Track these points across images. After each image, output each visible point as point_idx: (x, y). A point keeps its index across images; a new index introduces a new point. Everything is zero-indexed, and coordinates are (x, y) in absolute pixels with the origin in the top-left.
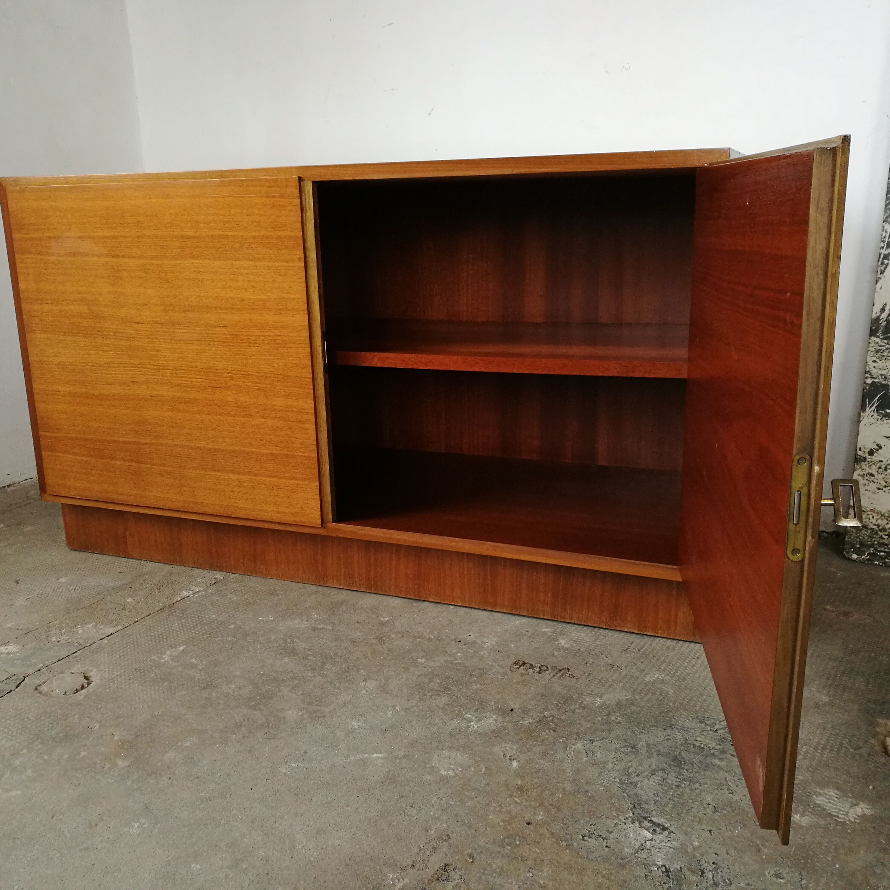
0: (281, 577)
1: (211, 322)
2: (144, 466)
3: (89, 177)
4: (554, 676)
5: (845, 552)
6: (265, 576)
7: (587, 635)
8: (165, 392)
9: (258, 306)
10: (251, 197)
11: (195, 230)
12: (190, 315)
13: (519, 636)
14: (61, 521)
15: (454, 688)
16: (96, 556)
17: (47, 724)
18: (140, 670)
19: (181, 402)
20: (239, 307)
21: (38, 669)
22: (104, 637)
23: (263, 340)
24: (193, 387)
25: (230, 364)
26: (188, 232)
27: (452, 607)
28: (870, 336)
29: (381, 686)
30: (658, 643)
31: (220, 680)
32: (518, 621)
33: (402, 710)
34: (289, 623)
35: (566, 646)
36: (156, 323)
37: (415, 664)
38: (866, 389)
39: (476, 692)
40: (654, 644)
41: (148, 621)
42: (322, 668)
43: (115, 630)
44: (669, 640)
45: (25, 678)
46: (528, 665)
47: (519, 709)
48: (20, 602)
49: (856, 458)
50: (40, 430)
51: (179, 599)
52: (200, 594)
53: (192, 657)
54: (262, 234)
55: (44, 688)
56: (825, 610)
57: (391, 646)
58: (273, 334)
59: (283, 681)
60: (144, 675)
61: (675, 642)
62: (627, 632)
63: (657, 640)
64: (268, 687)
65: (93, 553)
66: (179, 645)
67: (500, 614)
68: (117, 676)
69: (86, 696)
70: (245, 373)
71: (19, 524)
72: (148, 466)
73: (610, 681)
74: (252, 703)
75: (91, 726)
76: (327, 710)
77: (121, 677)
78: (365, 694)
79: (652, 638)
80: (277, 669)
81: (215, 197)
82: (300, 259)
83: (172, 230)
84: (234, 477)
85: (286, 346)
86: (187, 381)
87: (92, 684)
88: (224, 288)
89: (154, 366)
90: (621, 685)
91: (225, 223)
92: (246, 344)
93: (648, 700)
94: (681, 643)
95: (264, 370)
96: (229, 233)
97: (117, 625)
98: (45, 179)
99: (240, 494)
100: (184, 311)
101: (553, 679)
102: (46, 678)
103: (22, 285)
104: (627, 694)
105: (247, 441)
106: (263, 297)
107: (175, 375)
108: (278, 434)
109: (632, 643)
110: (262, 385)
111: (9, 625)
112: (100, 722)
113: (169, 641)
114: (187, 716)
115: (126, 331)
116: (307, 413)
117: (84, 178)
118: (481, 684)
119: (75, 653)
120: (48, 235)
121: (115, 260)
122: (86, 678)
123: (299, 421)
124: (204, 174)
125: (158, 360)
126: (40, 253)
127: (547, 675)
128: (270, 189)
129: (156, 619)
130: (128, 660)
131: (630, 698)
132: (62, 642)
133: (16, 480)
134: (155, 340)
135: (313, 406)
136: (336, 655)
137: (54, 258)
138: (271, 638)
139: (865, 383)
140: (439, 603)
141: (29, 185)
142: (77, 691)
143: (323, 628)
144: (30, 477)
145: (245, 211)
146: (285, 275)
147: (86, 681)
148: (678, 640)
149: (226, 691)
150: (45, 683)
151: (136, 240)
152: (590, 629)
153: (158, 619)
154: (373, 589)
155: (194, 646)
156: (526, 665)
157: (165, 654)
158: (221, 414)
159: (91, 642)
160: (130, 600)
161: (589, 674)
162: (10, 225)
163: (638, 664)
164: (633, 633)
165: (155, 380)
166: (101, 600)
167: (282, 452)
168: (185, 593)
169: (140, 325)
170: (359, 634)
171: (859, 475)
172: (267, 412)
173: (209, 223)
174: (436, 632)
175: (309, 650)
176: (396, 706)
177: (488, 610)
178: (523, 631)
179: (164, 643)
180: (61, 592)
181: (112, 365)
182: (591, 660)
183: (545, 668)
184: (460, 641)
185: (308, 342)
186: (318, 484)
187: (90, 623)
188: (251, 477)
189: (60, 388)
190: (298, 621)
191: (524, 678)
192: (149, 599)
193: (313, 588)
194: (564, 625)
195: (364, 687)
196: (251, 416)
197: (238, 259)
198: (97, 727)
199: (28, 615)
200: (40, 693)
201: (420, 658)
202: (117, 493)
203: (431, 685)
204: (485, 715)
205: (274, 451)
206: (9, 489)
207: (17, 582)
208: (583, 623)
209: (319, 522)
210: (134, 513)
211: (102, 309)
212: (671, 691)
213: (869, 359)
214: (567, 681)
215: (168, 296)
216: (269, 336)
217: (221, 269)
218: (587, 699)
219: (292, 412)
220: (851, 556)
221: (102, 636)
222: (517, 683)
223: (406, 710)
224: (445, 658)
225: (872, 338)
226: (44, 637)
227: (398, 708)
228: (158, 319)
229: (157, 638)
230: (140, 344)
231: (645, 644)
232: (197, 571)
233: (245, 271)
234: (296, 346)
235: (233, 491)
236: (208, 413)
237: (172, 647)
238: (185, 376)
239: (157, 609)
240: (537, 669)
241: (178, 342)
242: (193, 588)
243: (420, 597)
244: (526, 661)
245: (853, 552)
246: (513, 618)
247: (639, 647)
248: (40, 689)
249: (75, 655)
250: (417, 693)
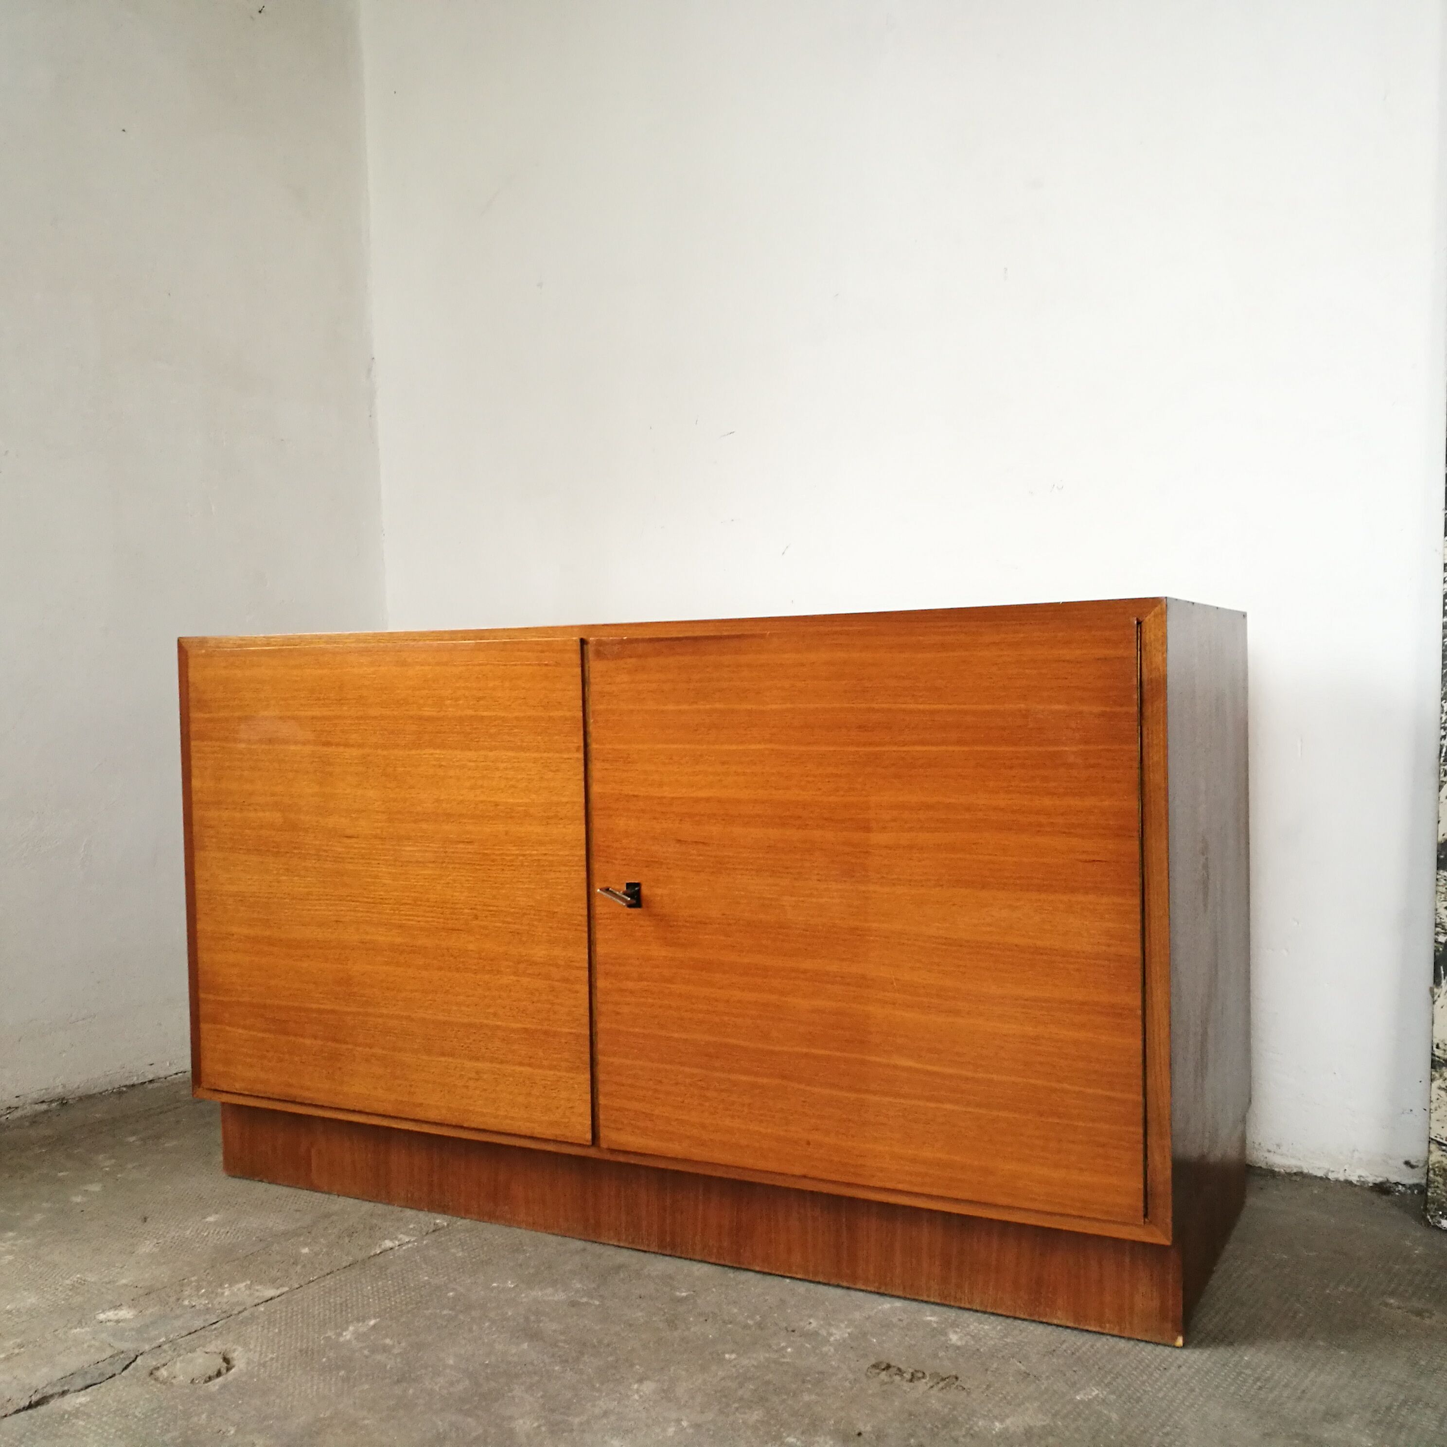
0: (534, 1226)
1: (452, 836)
2: (345, 1047)
3: (300, 637)
4: (932, 1387)
5: (1429, 1217)
6: (510, 1222)
7: (994, 1328)
8: (383, 937)
9: (518, 813)
10: (515, 665)
11: (438, 709)
12: (424, 826)
13: (887, 1325)
14: (218, 1135)
15: (775, 1399)
16: (263, 1186)
17: (160, 1425)
18: (306, 1353)
19: (402, 952)
20: (491, 814)
21: (156, 1345)
22: (260, 1302)
23: (522, 861)
24: (421, 929)
25: (474, 895)
26: (427, 712)
27: (788, 1280)
28: (1438, 868)
29: (664, 1391)
30: (1103, 1344)
31: (423, 1371)
32: (887, 1305)
33: (691, 1426)
34: (537, 1293)
35: (959, 1343)
36: (376, 837)
37: (721, 1361)
38: (1438, 950)
39: (808, 1405)
40: (1098, 1345)
41: (328, 1282)
42: (577, 1360)
43: (278, 1292)
44: (1123, 1341)
45: (137, 1356)
46: (895, 1369)
47: (870, 1432)
48: (146, 1247)
49: (1433, 1061)
50: (200, 990)
51: (378, 1252)
52: (410, 1245)
53: (386, 1336)
54: (528, 714)
55: (163, 1373)
56: (1387, 1305)
57: (686, 1333)
58: (535, 852)
59: (517, 1376)
60: (312, 1359)
61: (1132, 1343)
62: (1058, 1326)
63: (1104, 1339)
64: (493, 1384)
65: (261, 1181)
66: (370, 1318)
67: (861, 1294)
68: (272, 1359)
69: (224, 1386)
70: (495, 908)
71: (157, 1137)
72: (350, 1047)
73: (1021, 1397)
74: (467, 1407)
75: (224, 1430)
76: (577, 1420)
77: (277, 1361)
78: (637, 1401)
79: (1096, 1337)
80: (510, 1358)
81: (468, 665)
82: (578, 750)
83: (407, 708)
84: (468, 1064)
85: (554, 868)
86: (412, 920)
87: (233, 1370)
88: (472, 788)
89: (368, 898)
90: (1036, 1404)
91: (479, 699)
92: (499, 867)
93: (1077, 1429)
94: (1142, 1345)
95: (522, 903)
96: (485, 714)
97: (282, 1286)
98: (242, 639)
99: (478, 1092)
100: (415, 822)
101: (932, 1392)
102: (168, 1358)
103: (196, 783)
104: (1045, 1418)
105: (491, 1010)
106: (526, 800)
107: (397, 912)
108: (535, 999)
109: (1064, 1341)
110: (516, 926)
111: (124, 1281)
112: (238, 1424)
113: (355, 1312)
114: (366, 1422)
115: (333, 849)
116: (578, 968)
117: (293, 639)
118: (817, 1394)
119: (214, 1323)
120: (237, 714)
121: (325, 749)
122: (226, 1360)
123: (566, 980)
124: (454, 635)
125: (375, 891)
126: (226, 739)
127: (922, 1385)
128: (543, 654)
129: (340, 1280)
130: (291, 1337)
131: (1049, 1425)
132: (197, 1308)
133: (162, 1074)
134: (373, 862)
135: (587, 957)
136: (600, 1342)
137: (242, 746)
138: (507, 1313)
139: (1436, 941)
140: (770, 1274)
141: (219, 647)
142: (210, 1378)
143: (587, 1303)
144: (182, 1069)
145: (507, 684)
146: (558, 771)
147: (225, 1365)
148: (1138, 1340)
149: (430, 1386)
150: (164, 1365)
151: (356, 721)
152: (1001, 1319)
153: (343, 1279)
154: (668, 1248)
155: (392, 1319)
156: (891, 1369)
157: (346, 1329)
158: (458, 970)
159: (241, 1308)
160: (305, 1250)
161: (988, 1387)
162: (188, 701)
163: (1068, 1375)
164: (1068, 1327)
165: (368, 919)
166: (264, 1249)
167: (539, 1027)
168: (388, 1244)
169: (353, 840)
170: (640, 1314)
171: (1440, 1088)
172: (522, 966)
173: (457, 699)
174: (758, 1317)
175: (561, 1334)
176: (682, 1420)
177: (843, 1287)
178: (895, 1320)
179: (348, 1313)
180: (207, 1236)
181: (311, 897)
182: (995, 1365)
183: (920, 1375)
184: (793, 1331)
185: (584, 863)
186: (588, 1076)
187: (242, 1282)
188: (494, 1065)
189: (234, 929)
190: (550, 1290)
191: (885, 1387)
192: (334, 1250)
193: (579, 1244)
194: (960, 1312)
195: (638, 1391)
196: (499, 972)
197: (495, 748)
198: (232, 1432)
199: (154, 1267)
200: (156, 1379)
201: (728, 1353)
202: (302, 1088)
203: (740, 1393)
204: (817, 1439)
205: (528, 1026)
206: (150, 1086)
207: (145, 1220)
208: (989, 1310)
209: (589, 1136)
210: (324, 1119)
211: (302, 817)
212: (1114, 1416)
213: (1439, 904)
214: (952, 1395)
215: (395, 800)
216: (531, 855)
217: (470, 761)
218: (980, 1423)
219: (558, 966)
220: (1440, 1222)
221: (257, 1301)
222: (873, 1395)
223: (697, 1426)
224: (767, 1355)
225: (1441, 872)
226: (172, 1299)
227: (685, 1424)
228: (379, 831)
229: (338, 1306)
230: (350, 867)
231: (1084, 1344)
232: (409, 1213)
233: (502, 766)
234: (567, 868)
235: (467, 1087)
236: (440, 969)
237: (358, 1320)
238: (411, 913)
239: (344, 1264)
240: (908, 1376)
241: (405, 864)
242: (401, 1236)
243: (739, 1263)
244: (893, 1364)
245: (1442, 1216)
246: (882, 1299)
247: (1073, 1349)
248: (157, 1374)
249: (214, 1326)
250: (716, 1404)
